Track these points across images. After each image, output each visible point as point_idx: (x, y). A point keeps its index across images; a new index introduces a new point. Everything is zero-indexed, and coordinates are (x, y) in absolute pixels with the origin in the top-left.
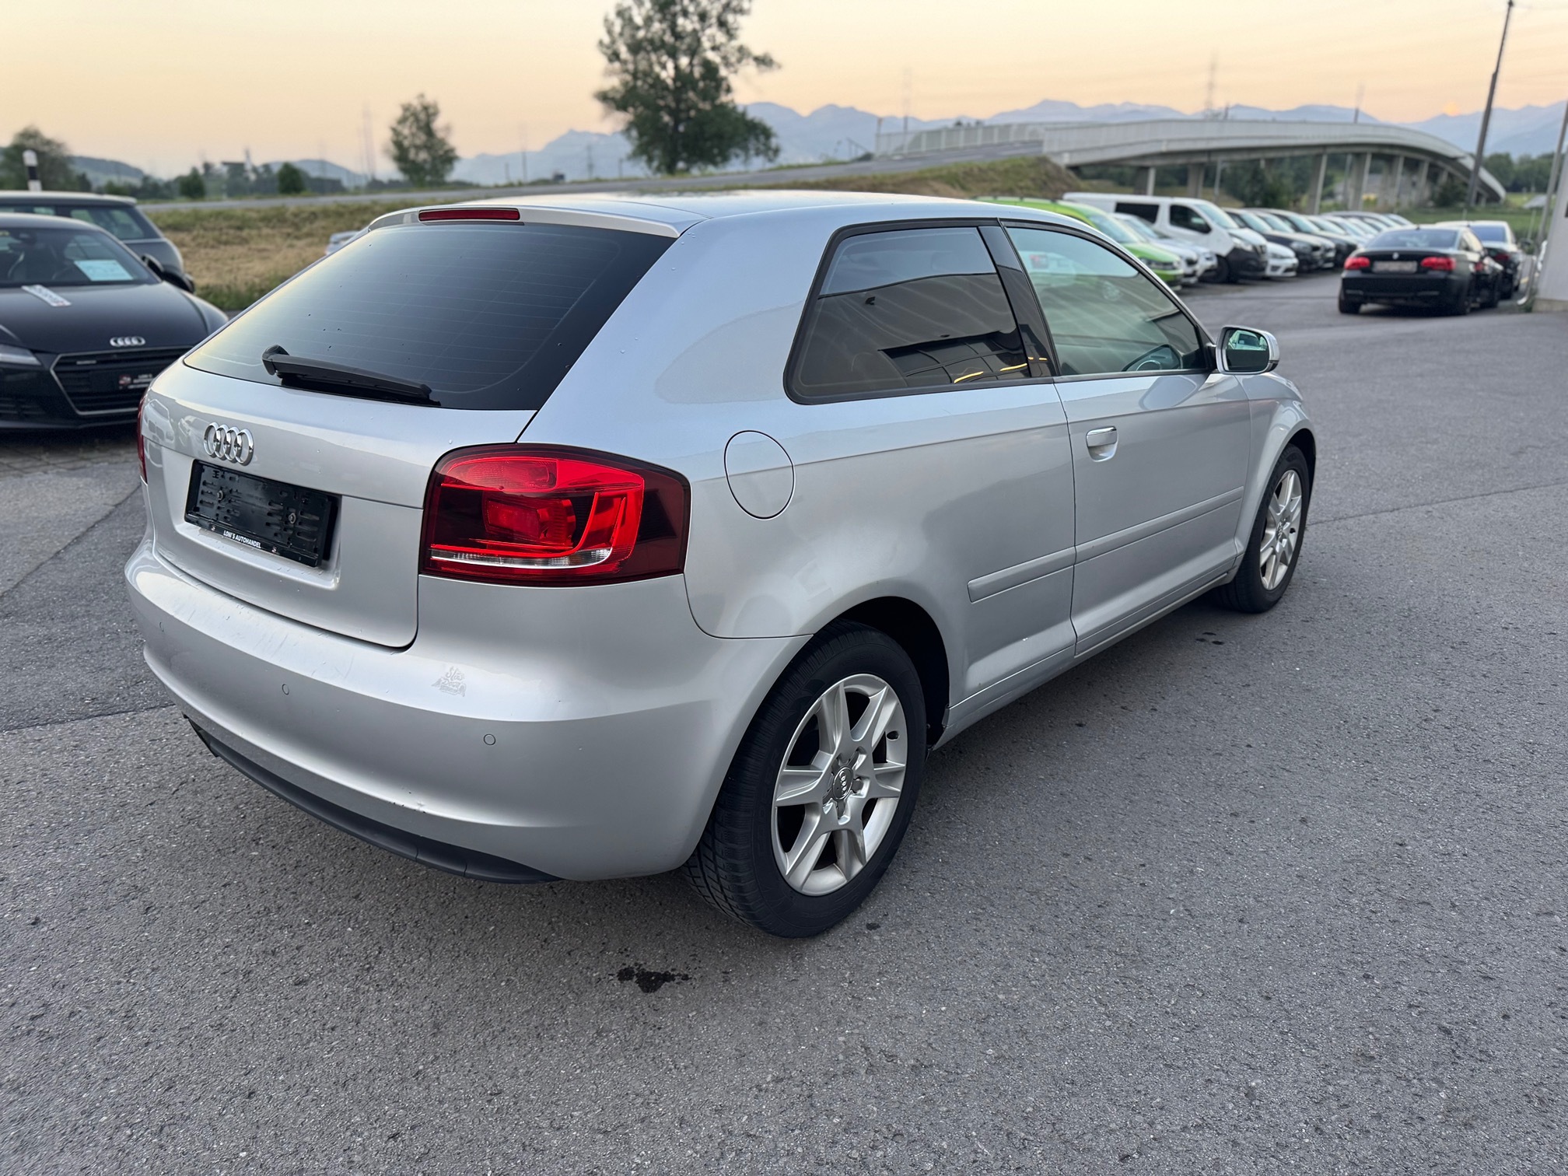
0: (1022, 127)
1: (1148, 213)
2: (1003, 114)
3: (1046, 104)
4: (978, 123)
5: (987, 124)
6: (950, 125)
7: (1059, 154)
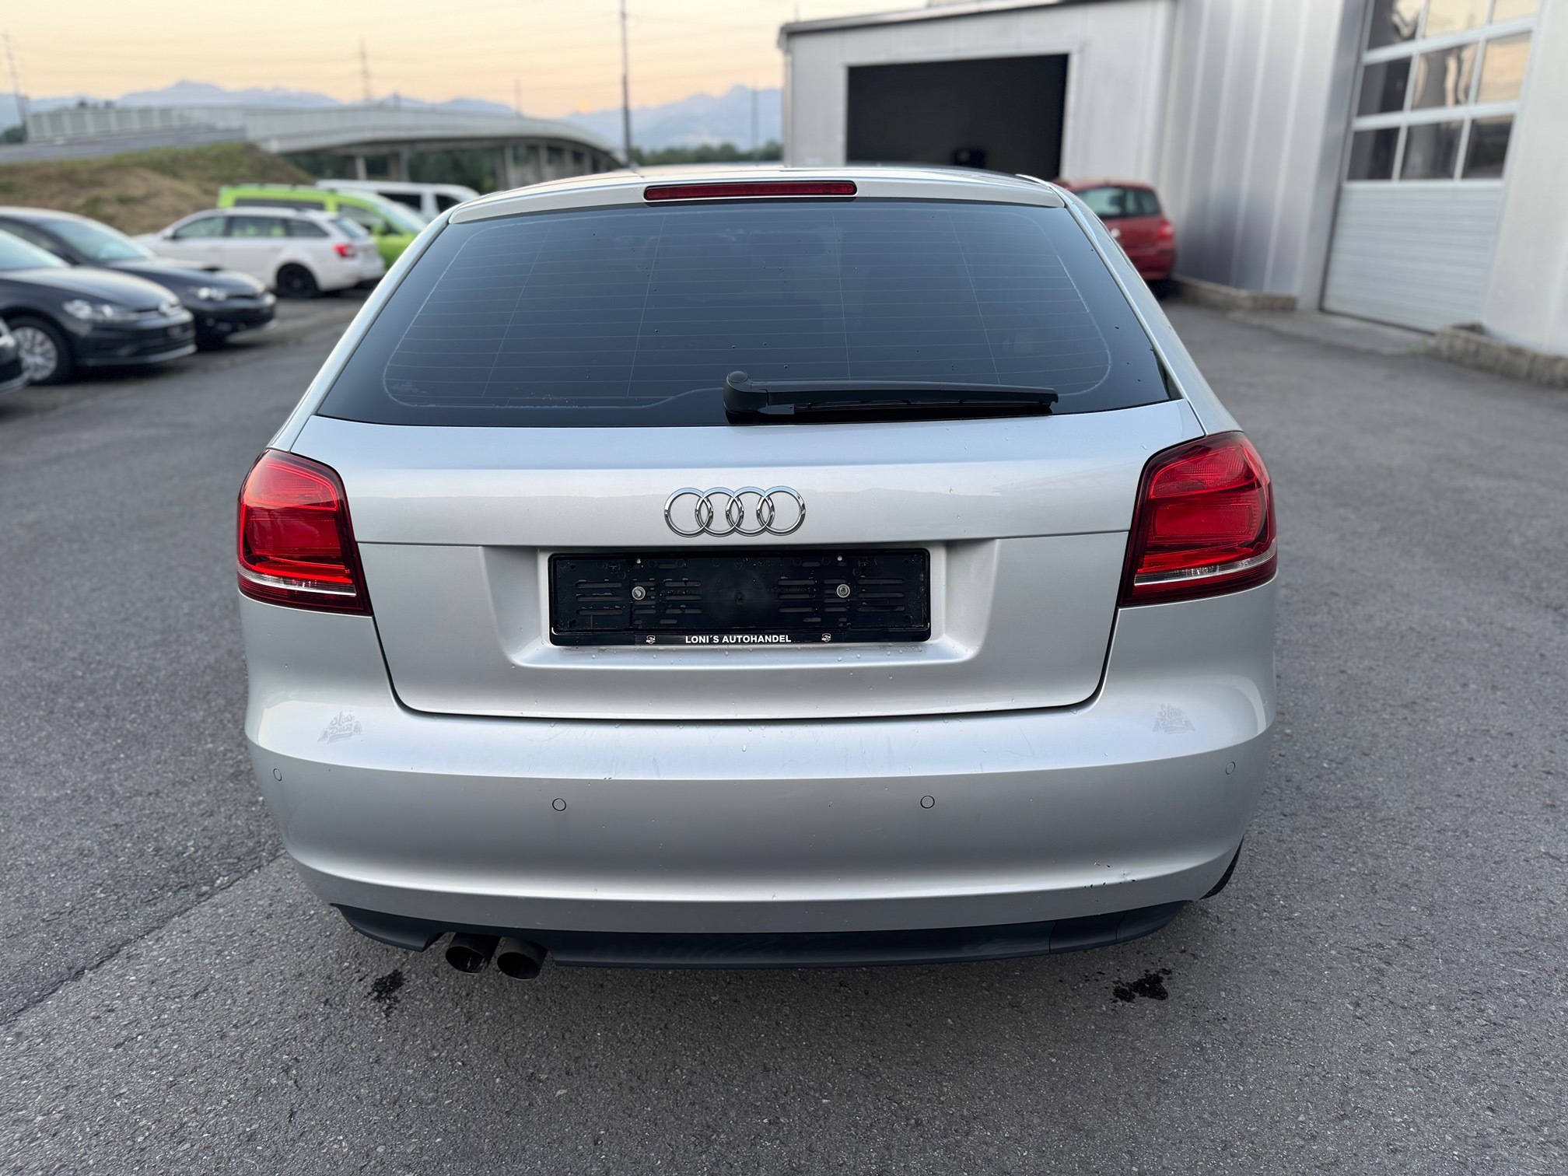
0: (165, 112)
1: (413, 202)
2: (133, 95)
3: (183, 85)
4: (109, 105)
5: (119, 105)
6: (73, 104)
7: (267, 139)
